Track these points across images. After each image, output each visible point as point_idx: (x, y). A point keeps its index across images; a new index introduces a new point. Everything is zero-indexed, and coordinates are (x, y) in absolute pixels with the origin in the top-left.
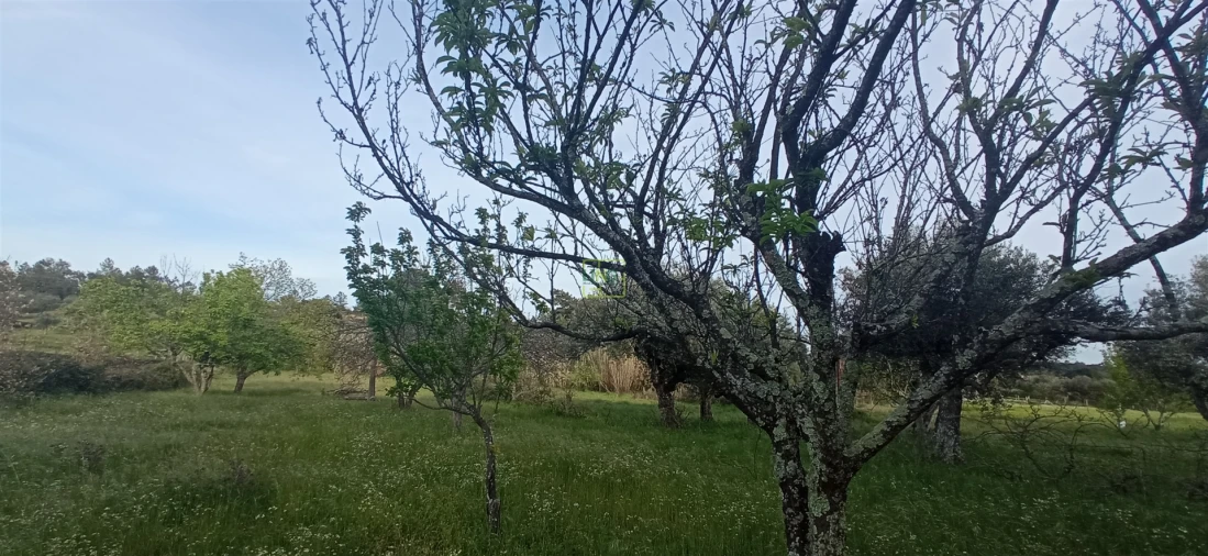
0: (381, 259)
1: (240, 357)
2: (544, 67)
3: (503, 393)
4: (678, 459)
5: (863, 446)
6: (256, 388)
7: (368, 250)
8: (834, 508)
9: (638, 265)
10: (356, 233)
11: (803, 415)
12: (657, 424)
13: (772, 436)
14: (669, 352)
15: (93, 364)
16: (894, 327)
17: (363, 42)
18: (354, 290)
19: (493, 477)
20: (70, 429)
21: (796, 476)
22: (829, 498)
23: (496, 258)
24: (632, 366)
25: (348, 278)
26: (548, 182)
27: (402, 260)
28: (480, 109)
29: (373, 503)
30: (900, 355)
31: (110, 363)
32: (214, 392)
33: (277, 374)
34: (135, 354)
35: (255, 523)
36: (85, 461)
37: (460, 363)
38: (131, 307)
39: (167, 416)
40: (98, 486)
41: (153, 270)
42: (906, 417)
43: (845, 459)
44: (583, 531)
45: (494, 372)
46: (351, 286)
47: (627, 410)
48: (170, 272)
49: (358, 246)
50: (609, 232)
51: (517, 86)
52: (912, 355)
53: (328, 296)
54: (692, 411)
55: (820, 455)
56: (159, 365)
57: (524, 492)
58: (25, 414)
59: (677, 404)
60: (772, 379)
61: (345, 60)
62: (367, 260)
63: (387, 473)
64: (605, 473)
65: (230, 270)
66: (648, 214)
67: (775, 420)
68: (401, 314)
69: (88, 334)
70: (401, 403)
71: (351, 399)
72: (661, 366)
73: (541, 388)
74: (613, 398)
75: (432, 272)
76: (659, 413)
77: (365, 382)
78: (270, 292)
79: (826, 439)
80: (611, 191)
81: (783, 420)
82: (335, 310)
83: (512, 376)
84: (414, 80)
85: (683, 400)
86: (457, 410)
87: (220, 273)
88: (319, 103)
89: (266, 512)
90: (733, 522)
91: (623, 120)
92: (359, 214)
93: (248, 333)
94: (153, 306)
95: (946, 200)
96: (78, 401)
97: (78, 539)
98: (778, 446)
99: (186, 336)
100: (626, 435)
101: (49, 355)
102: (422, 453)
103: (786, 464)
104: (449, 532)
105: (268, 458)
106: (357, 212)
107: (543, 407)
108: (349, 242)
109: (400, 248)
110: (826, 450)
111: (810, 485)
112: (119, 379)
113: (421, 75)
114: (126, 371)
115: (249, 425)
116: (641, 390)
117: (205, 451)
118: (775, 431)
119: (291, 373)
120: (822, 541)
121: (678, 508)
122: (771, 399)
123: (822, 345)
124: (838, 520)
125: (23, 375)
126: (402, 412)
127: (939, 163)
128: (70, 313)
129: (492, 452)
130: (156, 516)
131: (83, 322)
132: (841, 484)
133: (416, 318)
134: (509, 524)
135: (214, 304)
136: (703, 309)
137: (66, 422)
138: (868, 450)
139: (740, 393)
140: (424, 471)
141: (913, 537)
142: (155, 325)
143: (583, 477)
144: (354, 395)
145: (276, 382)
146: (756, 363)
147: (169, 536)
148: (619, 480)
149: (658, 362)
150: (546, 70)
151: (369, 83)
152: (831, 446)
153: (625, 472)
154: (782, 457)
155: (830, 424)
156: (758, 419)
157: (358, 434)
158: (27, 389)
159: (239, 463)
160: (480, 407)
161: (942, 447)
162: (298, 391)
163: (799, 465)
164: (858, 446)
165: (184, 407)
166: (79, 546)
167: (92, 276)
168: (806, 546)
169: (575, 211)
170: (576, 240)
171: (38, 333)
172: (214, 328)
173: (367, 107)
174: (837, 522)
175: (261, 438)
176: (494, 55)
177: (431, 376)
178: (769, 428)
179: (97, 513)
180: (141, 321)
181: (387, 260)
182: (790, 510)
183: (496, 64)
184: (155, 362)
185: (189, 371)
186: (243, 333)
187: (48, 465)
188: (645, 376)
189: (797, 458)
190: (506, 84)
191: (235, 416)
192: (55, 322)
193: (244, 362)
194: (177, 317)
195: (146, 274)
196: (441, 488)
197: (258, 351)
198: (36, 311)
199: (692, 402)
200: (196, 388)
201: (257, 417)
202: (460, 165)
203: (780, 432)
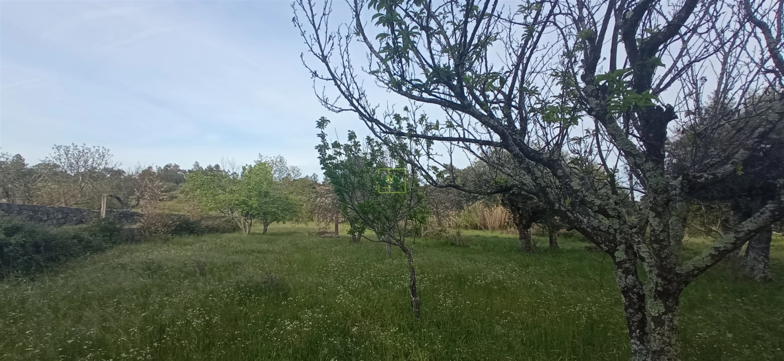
0: (338, 150)
1: (264, 214)
2: (437, 14)
3: (417, 232)
4: (536, 273)
5: (693, 265)
6: (273, 231)
7: (330, 146)
8: (668, 310)
9: (511, 142)
10: (322, 136)
11: (639, 243)
12: (519, 251)
13: (614, 258)
14: (525, 202)
15: (195, 219)
16: (719, 175)
17: (324, 14)
18: (324, 171)
19: (414, 284)
20: (189, 254)
21: (635, 286)
22: (664, 302)
23: (408, 145)
24: (500, 213)
25: (321, 164)
26: (447, 90)
27: (351, 150)
28: (400, 46)
29: (343, 298)
30: (713, 199)
31: (203, 218)
32: (254, 234)
33: (284, 223)
34: (213, 213)
35: (281, 306)
36: (198, 270)
37: (389, 213)
38: (210, 188)
39: (232, 247)
40: (205, 284)
41: (217, 166)
42: (733, 244)
43: (677, 275)
44: (473, 319)
45: (411, 218)
46: (323, 169)
47: (498, 242)
48: (225, 167)
49: (324, 144)
50: (488, 121)
51: (422, 28)
52: (723, 199)
53: (307, 176)
54: (544, 242)
55: (657, 272)
56: (225, 219)
57: (433, 294)
58: (168, 246)
59: (532, 237)
60: (613, 217)
61: (314, 27)
62: (330, 152)
63: (350, 281)
64: (486, 283)
65: (255, 164)
66: (514, 107)
67: (616, 246)
68: (352, 184)
69: (191, 203)
70: (354, 240)
71: (324, 237)
72: (520, 212)
73: (440, 229)
74: (488, 234)
75: (369, 157)
76: (520, 244)
77: (332, 227)
78: (276, 176)
79: (662, 260)
80: (488, 93)
81: (623, 246)
82: (312, 184)
83: (423, 221)
84: (355, 33)
85: (537, 234)
86: (390, 243)
87: (251, 166)
88: (301, 56)
89: (287, 301)
90: (579, 318)
91: (493, 43)
92: (323, 124)
93: (267, 200)
94: (220, 186)
95: (768, 71)
96: (190, 239)
97: (199, 310)
98: (619, 265)
99: (237, 202)
100: (498, 258)
101: (175, 215)
102: (369, 269)
103: (626, 278)
104: (389, 316)
105: (284, 271)
106: (322, 123)
107: (441, 240)
108: (319, 141)
109: (349, 143)
110: (661, 268)
111: (647, 293)
112: (207, 227)
113: (360, 30)
114: (210, 223)
115: (272, 252)
116: (506, 228)
117: (252, 266)
118: (616, 254)
119: (291, 222)
120: (659, 334)
121: (538, 306)
122: (612, 231)
123: (657, 190)
124: (672, 319)
125: (165, 225)
126: (355, 245)
127: (759, 42)
128: (182, 192)
129: (413, 268)
130: (233, 300)
131: (188, 197)
132: (675, 293)
133: (362, 186)
134: (426, 312)
135: (249, 184)
136: (558, 169)
137: (187, 250)
138: (699, 269)
139: (588, 227)
140: (371, 280)
141: (730, 335)
142: (222, 197)
143: (471, 285)
144: (327, 235)
145: (284, 228)
146: (599, 206)
147: (241, 311)
148: (496, 287)
149: (518, 209)
150: (438, 16)
151: (330, 39)
152: (665, 265)
153: (499, 282)
154: (623, 272)
155: (665, 248)
156: (603, 245)
157: (331, 258)
158: (167, 233)
159: (270, 273)
160: (404, 240)
161: (752, 269)
162: (296, 232)
163: (637, 278)
164: (688, 266)
165: (240, 242)
166: (200, 314)
167: (189, 171)
168: (645, 337)
169: (466, 108)
170: (464, 129)
171: (169, 203)
172: (250, 197)
173: (330, 54)
174: (671, 321)
175: (279, 260)
176: (407, 9)
177: (373, 222)
178: (611, 252)
179: (207, 297)
180: (215, 195)
181: (342, 151)
182: (631, 311)
183: (408, 15)
184: (223, 217)
185: (240, 222)
186: (265, 200)
187: (182, 272)
188: (510, 219)
189: (635, 274)
190: (415, 27)
191: (265, 247)
192: (176, 197)
193: (267, 217)
194: (232, 192)
195: (215, 169)
196: (383, 290)
197: (273, 210)
198: (166, 192)
199: (543, 235)
200: (244, 231)
201: (276, 247)
202: (388, 85)
203: (620, 255)
